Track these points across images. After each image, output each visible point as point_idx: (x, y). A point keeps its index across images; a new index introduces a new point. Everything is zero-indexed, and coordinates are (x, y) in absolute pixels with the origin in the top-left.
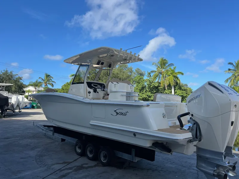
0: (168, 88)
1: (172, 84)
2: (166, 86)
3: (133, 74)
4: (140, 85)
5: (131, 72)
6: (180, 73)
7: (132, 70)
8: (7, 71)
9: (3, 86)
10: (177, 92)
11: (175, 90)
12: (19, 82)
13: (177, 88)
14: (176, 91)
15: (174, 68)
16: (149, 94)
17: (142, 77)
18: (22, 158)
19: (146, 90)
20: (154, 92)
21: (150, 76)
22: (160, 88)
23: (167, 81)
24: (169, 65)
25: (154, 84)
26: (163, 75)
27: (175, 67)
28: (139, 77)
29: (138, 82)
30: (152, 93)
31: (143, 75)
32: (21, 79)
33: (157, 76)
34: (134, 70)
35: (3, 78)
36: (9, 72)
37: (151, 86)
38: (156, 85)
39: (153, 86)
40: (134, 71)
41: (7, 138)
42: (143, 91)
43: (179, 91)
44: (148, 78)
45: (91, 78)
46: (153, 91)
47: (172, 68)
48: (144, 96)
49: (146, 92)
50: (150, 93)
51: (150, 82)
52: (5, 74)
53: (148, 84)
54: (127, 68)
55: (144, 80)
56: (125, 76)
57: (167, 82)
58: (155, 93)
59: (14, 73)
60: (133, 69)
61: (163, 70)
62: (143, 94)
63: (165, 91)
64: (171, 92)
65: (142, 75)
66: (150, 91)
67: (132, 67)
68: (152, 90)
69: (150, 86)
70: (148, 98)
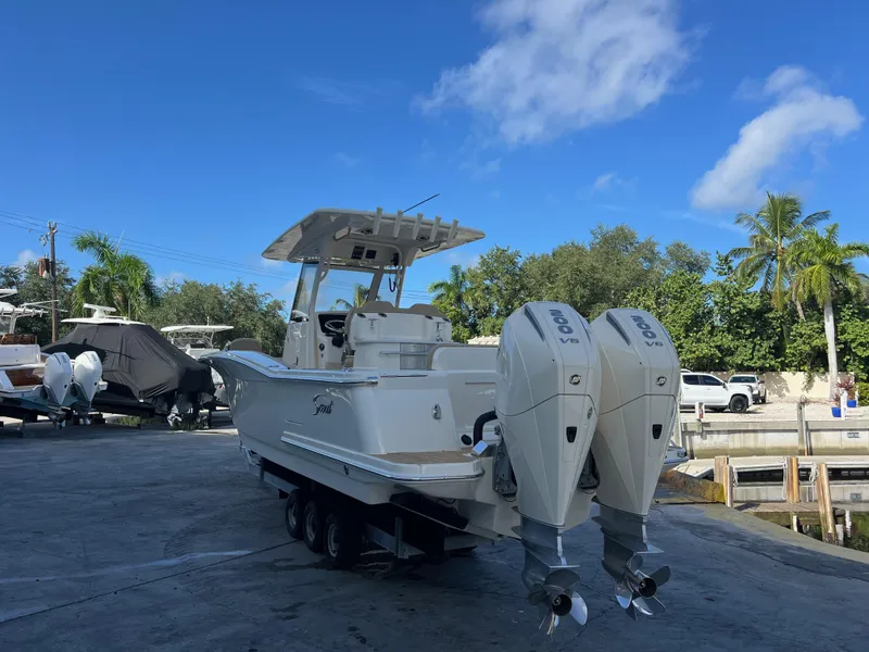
0: (809, 312)
1: (824, 295)
2: (799, 307)
3: (658, 267)
4: (684, 306)
5: (650, 261)
6: (859, 248)
7: (653, 253)
8: (239, 285)
9: (209, 334)
10: (850, 330)
11: (836, 321)
12: (274, 317)
13: (846, 312)
14: (843, 324)
15: (832, 232)
16: (727, 340)
17: (696, 274)
18: (140, 535)
19: (713, 327)
20: (748, 332)
21: (730, 268)
22: (771, 315)
23: (797, 287)
24: (808, 222)
25: (745, 301)
26: (783, 262)
27: (835, 226)
28: (682, 274)
29: (675, 298)
30: (738, 336)
31: (701, 269)
32: (280, 308)
33: (757, 267)
34: (661, 250)
35: (230, 306)
36: (246, 286)
37: (733, 311)
38: (751, 306)
39: (743, 311)
40: (663, 254)
41: (155, 484)
42: (697, 332)
43: (859, 323)
44: (722, 279)
45: (499, 291)
46: (742, 328)
47: (821, 229)
48: (704, 349)
49: (711, 332)
50: (730, 337)
51: (728, 293)
52: (234, 294)
53: (716, 303)
54: (631, 244)
55: (701, 289)
56: (624, 277)
57: (801, 290)
58: (750, 336)
59: (259, 291)
60: (657, 249)
61: (786, 242)
62: (699, 341)
63: (794, 327)
64: (823, 330)
65: (695, 266)
66: (729, 331)
67: (653, 240)
68: (737, 327)
69: (729, 311)
70: (719, 358)
